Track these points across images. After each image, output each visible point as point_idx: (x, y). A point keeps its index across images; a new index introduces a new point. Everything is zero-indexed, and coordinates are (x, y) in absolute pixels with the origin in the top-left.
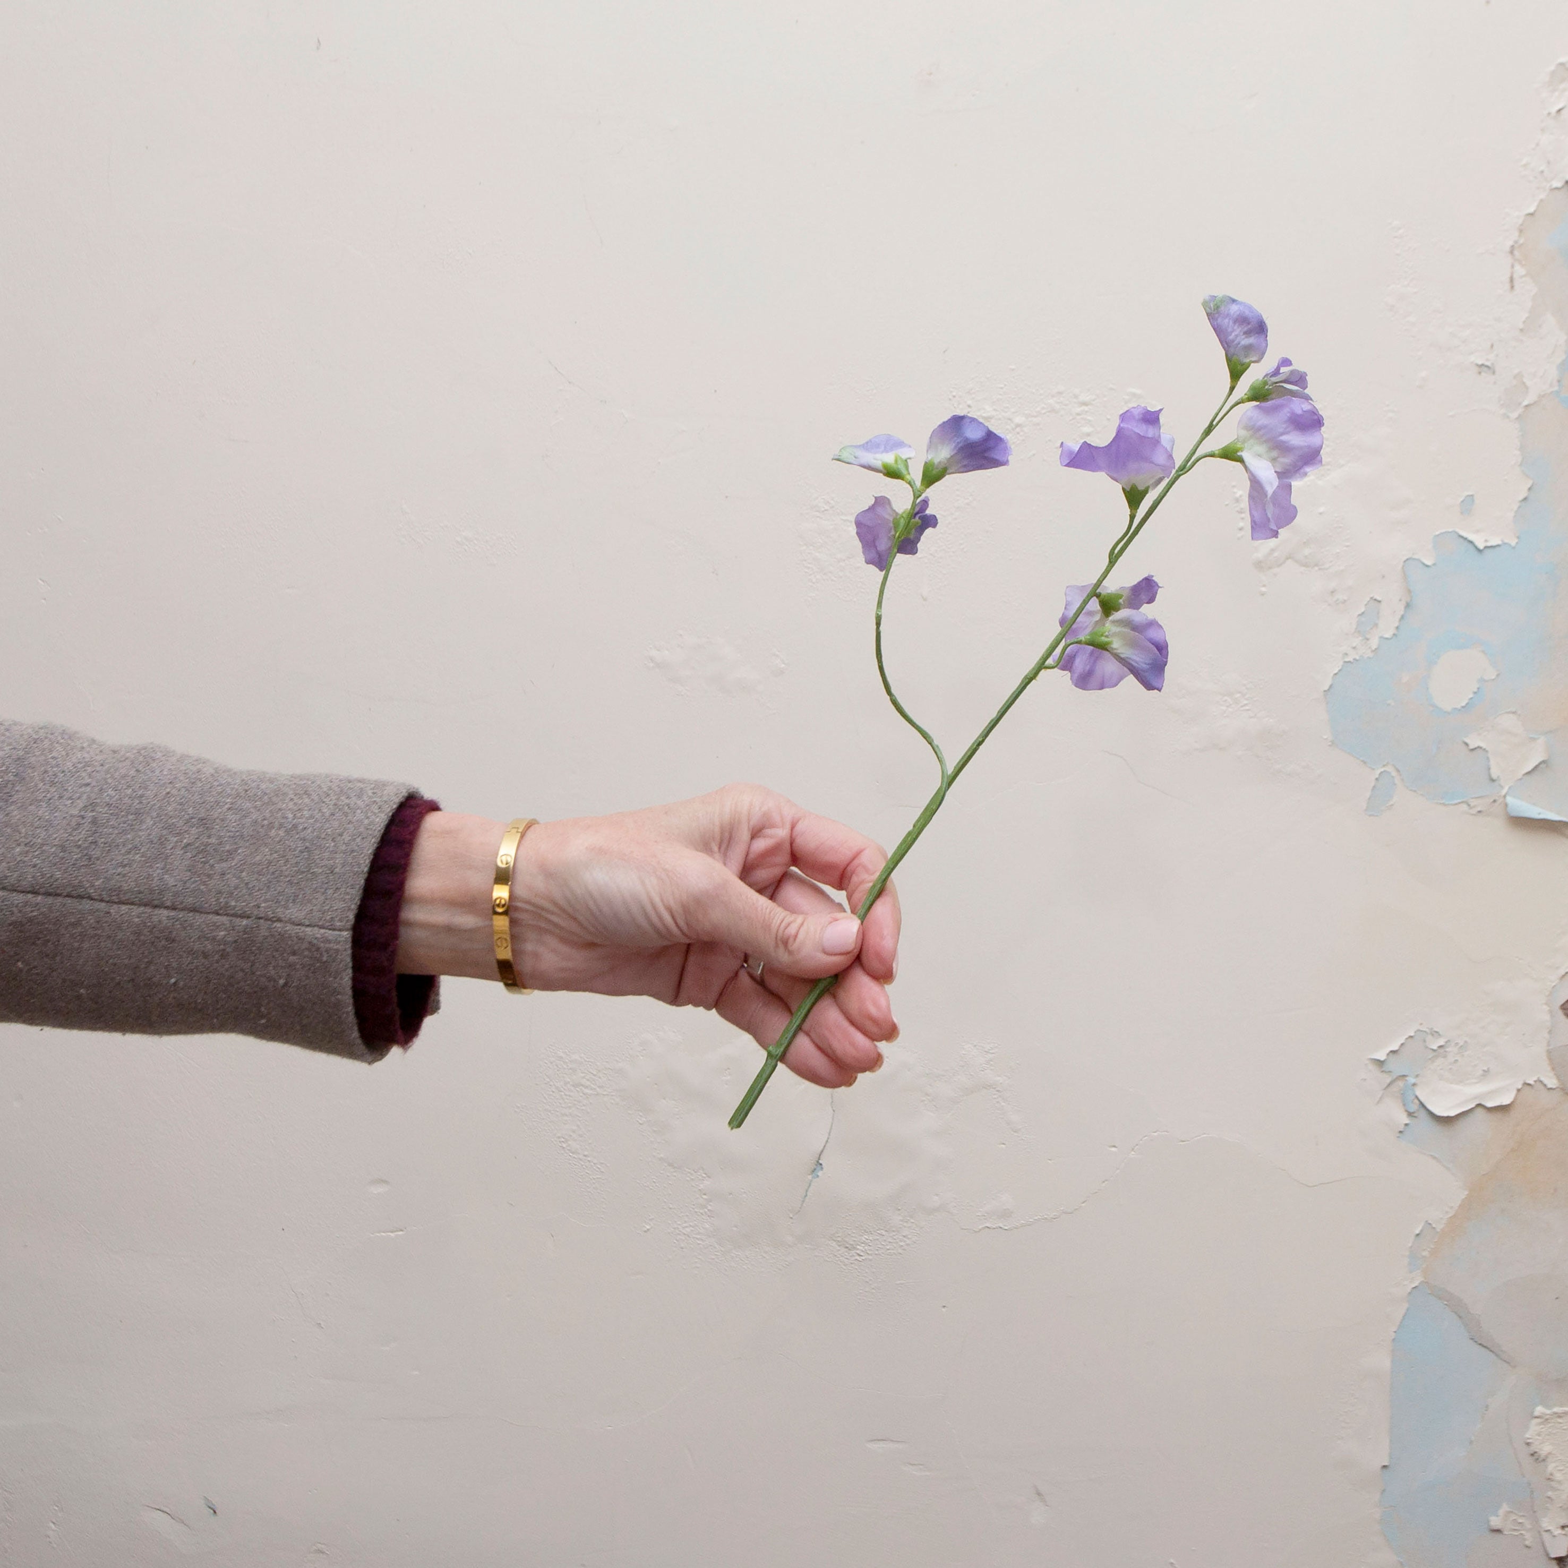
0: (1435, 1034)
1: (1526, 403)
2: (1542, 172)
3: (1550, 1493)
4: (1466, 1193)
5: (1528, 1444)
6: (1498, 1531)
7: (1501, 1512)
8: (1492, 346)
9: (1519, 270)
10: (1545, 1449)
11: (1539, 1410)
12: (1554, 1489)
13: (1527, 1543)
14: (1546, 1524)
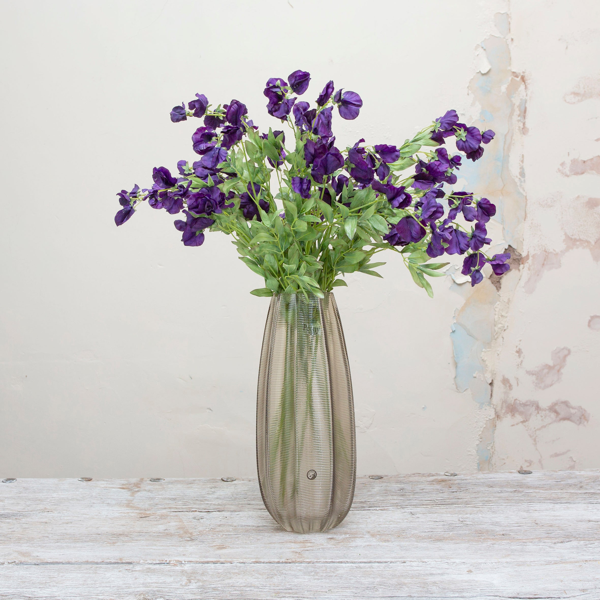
0: (457, 266)
1: (472, 122)
2: (474, 69)
3: (487, 369)
4: (465, 301)
5: (481, 358)
6: (475, 377)
7: (476, 373)
8: (464, 109)
9: (470, 92)
10: (485, 359)
11: (484, 350)
12: (487, 368)
13: (482, 380)
14: (486, 375)
